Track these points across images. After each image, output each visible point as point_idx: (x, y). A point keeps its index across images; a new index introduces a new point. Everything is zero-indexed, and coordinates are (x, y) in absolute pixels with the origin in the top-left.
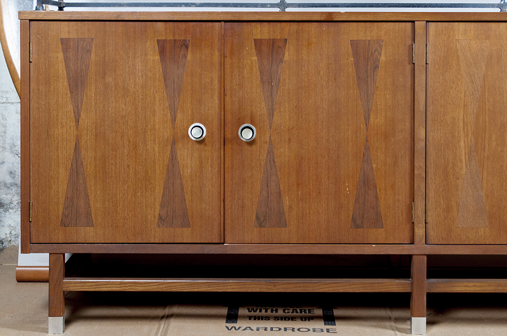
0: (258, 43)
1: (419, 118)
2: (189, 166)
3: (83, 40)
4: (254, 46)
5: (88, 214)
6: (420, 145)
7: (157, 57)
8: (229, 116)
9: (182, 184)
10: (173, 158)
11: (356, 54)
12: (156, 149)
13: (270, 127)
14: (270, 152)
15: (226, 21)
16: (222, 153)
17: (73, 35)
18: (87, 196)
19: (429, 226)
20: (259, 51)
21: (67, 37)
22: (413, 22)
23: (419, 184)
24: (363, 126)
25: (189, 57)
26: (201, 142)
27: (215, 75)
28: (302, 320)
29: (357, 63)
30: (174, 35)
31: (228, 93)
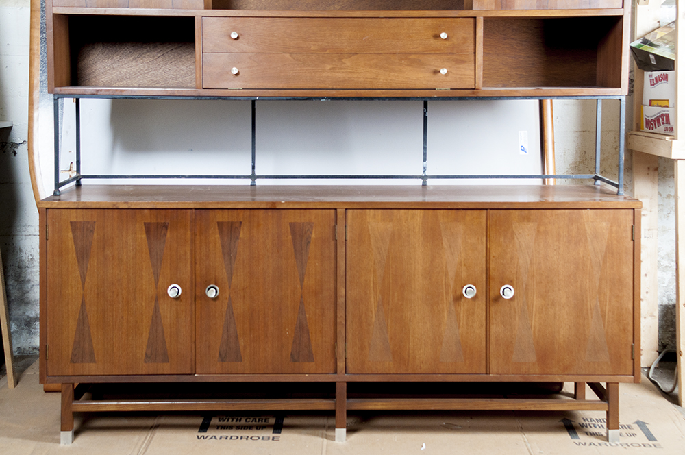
0: (220, 225)
1: (341, 280)
2: (168, 317)
3: (88, 223)
4: (217, 227)
5: (92, 353)
6: (341, 300)
7: (144, 236)
8: (198, 279)
9: (163, 330)
10: (156, 311)
11: (293, 233)
12: (144, 304)
13: (230, 287)
14: (230, 307)
15: (196, 209)
16: (194, 306)
17: (80, 220)
18: (91, 340)
19: (348, 361)
20: (221, 232)
21: (75, 220)
22: (336, 209)
23: (341, 329)
24: (299, 287)
25: (168, 235)
26: (177, 298)
27: (188, 249)
28: (257, 429)
29: (294, 240)
30: (157, 220)
31: (198, 262)
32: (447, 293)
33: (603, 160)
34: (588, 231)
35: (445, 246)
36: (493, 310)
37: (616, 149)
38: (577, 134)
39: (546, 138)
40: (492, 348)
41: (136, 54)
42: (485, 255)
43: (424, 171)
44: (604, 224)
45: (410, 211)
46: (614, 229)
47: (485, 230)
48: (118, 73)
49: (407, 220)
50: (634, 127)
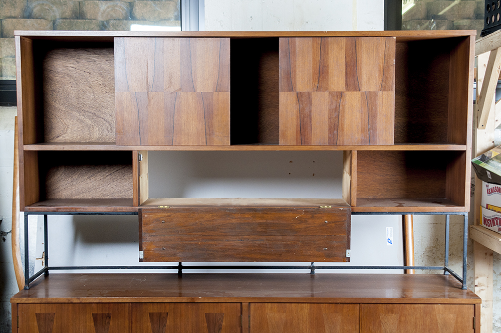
0: (151, 315)
3: (49, 314)
4: (149, 317)
7: (92, 324)
11: (208, 322)
15: (131, 303)
17: (43, 312)
20: (152, 320)
21: (39, 312)
22: (241, 303)
25: (111, 323)
29: (209, 327)
30: (102, 311)
33: (451, 246)
34: (439, 321)
35: (327, 331)
37: (461, 237)
38: (432, 226)
39: (407, 233)
41: (89, 174)
44: (452, 316)
46: (459, 320)
47: (358, 320)
48: (76, 188)
49: (297, 311)
50: (475, 222)
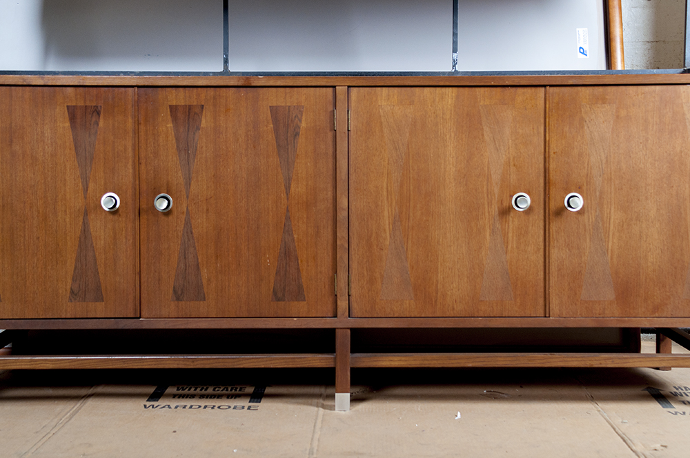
0: (173, 109)
1: (342, 186)
2: (102, 237)
4: (169, 113)
6: (342, 215)
7: (67, 124)
8: (144, 186)
9: (95, 256)
10: (85, 229)
11: (276, 121)
12: (68, 220)
13: (188, 197)
14: (188, 223)
15: (138, 87)
16: (137, 223)
19: (353, 299)
20: (175, 118)
22: (334, 87)
23: (343, 256)
24: (283, 196)
25: (101, 124)
26: (114, 211)
27: (129, 143)
28: (228, 398)
29: (276, 131)
30: (85, 101)
31: (143, 161)
32: (490, 204)
34: (688, 115)
35: (486, 138)
36: (554, 227)
40: (553, 280)
42: (543, 150)
43: (454, 66)
45: (438, 89)
47: (542, 116)
49: (434, 101)
